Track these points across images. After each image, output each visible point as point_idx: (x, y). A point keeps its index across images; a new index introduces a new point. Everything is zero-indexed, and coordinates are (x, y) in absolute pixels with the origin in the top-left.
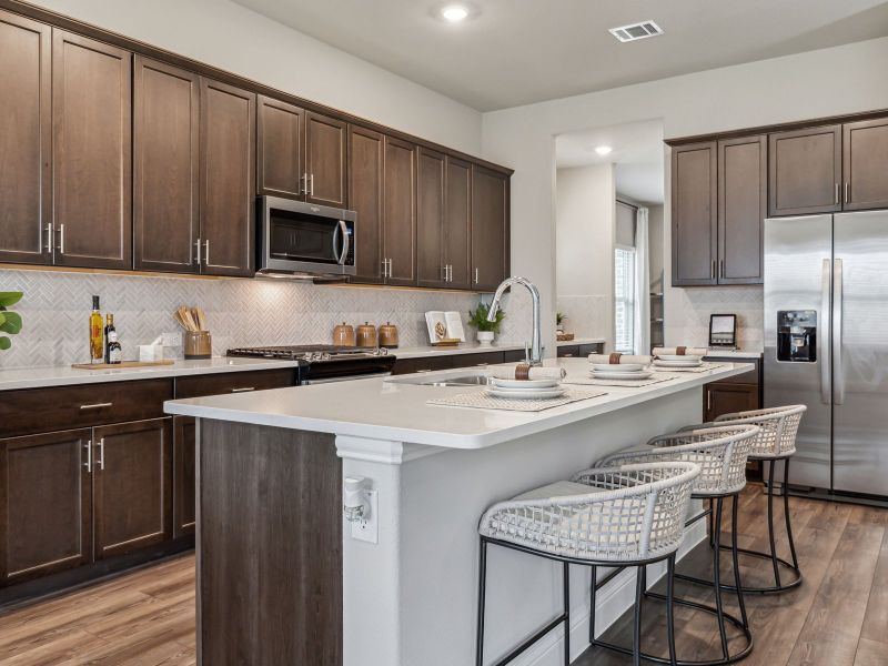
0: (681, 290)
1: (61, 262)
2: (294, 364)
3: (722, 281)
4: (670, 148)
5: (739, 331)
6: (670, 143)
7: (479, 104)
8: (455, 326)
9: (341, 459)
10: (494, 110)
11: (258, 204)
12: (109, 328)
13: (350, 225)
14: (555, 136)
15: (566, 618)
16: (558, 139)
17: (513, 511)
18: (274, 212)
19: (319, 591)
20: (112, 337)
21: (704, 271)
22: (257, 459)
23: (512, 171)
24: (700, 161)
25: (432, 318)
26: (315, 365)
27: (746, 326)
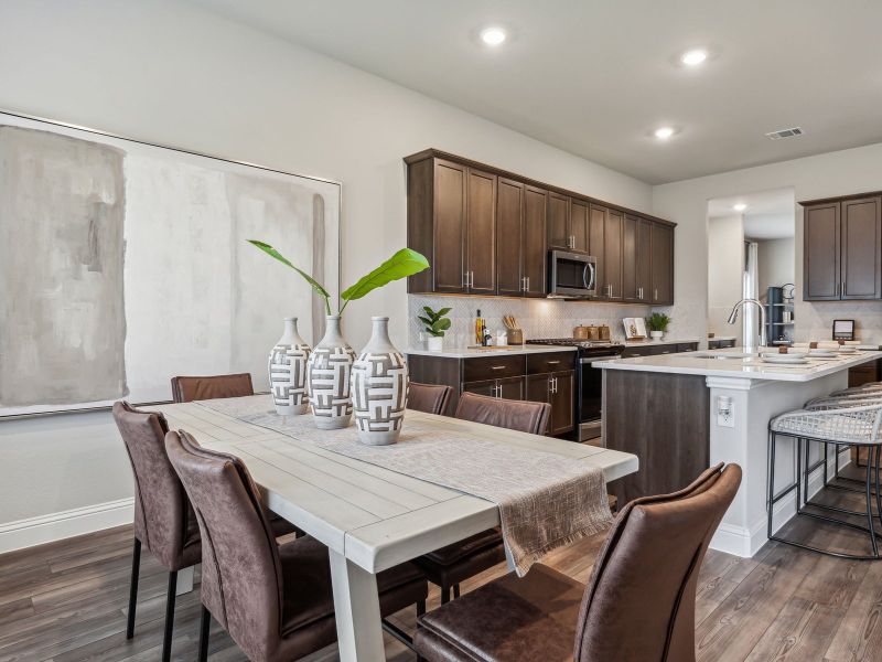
0: (809, 303)
1: (472, 292)
2: (576, 349)
3: (844, 297)
4: (802, 207)
5: (856, 331)
6: (802, 204)
7: (651, 180)
8: (639, 326)
9: (709, 388)
10: (661, 183)
11: (550, 255)
12: (484, 327)
13: (593, 265)
14: (708, 200)
15: (798, 485)
16: (710, 202)
17: (794, 418)
18: (559, 260)
19: (689, 453)
20: (487, 332)
21: (830, 290)
22: (646, 390)
23: (676, 224)
24: (827, 216)
25: (627, 322)
26: (589, 350)
27: (860, 328)
